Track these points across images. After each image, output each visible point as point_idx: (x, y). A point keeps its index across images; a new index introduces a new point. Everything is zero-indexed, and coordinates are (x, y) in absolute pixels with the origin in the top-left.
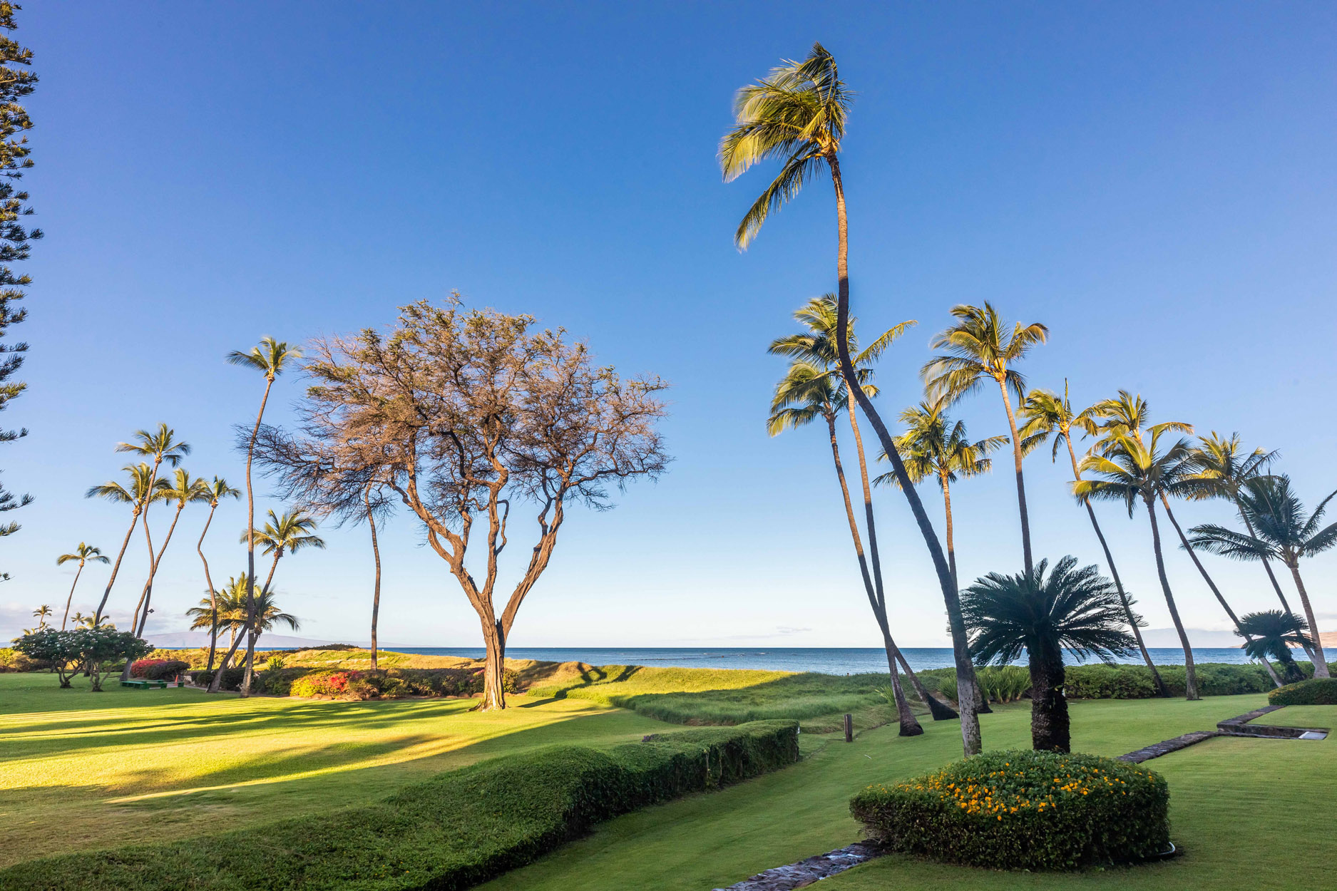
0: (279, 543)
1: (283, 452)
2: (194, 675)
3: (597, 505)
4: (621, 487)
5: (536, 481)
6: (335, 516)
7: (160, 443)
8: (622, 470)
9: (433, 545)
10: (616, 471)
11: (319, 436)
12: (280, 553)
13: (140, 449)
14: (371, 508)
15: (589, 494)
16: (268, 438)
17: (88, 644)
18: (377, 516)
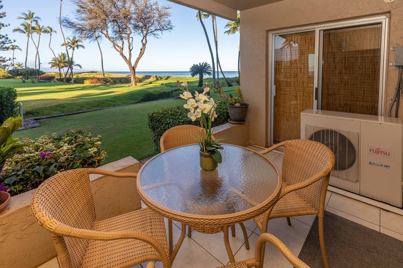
0: (73, 46)
1: (71, 25)
2: (57, 79)
3: (157, 37)
4: (162, 33)
5: (140, 31)
6: (88, 40)
7: (30, 16)
8: (162, 29)
9: (115, 48)
10: (160, 29)
11: (80, 20)
12: (74, 49)
13: (24, 18)
14: (97, 38)
15: (154, 34)
16: (66, 20)
17: (28, 72)
18: (99, 40)
